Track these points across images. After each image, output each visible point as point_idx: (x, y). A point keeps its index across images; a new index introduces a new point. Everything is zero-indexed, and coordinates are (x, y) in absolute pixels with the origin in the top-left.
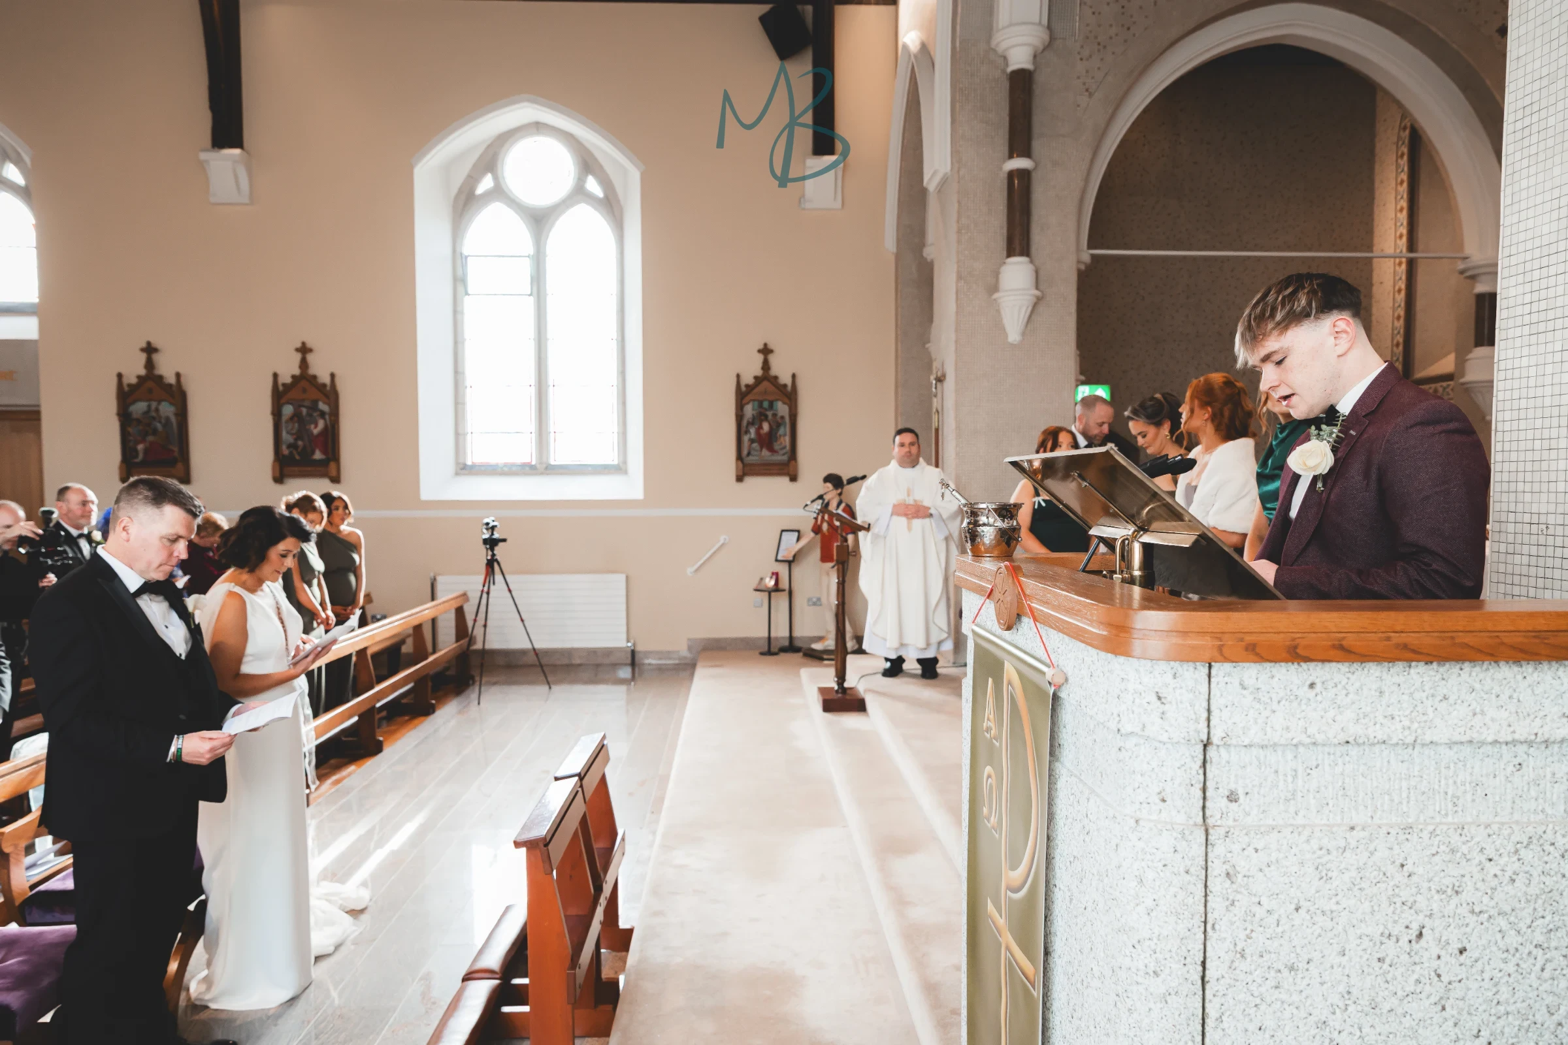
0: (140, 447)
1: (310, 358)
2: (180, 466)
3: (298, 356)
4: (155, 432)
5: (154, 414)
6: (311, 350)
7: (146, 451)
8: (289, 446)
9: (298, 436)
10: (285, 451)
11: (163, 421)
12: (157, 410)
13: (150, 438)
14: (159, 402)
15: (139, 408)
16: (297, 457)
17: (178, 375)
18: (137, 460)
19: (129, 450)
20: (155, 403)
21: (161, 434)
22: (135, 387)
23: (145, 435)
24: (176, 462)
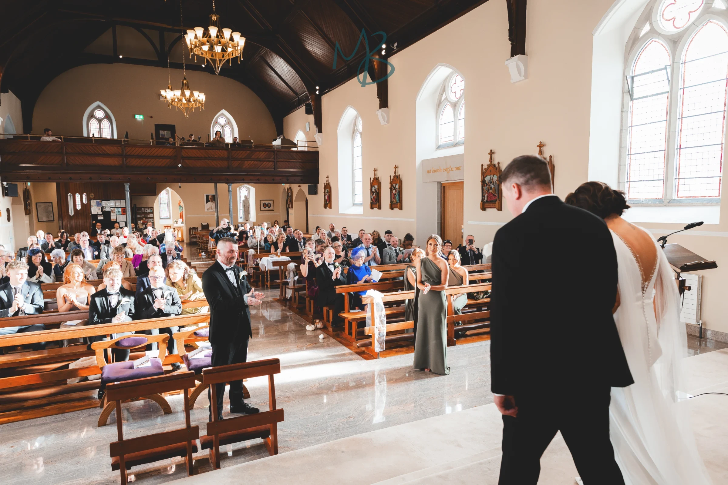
0: (486, 195)
1: (544, 149)
2: (497, 203)
3: (539, 148)
4: (491, 188)
5: (492, 181)
6: (543, 146)
7: (488, 196)
11: (494, 184)
12: (493, 179)
13: (490, 191)
14: (494, 175)
15: (488, 179)
17: (499, 163)
18: (485, 201)
19: (483, 196)
20: (492, 176)
21: (493, 189)
22: (486, 170)
23: (489, 190)
24: (496, 201)
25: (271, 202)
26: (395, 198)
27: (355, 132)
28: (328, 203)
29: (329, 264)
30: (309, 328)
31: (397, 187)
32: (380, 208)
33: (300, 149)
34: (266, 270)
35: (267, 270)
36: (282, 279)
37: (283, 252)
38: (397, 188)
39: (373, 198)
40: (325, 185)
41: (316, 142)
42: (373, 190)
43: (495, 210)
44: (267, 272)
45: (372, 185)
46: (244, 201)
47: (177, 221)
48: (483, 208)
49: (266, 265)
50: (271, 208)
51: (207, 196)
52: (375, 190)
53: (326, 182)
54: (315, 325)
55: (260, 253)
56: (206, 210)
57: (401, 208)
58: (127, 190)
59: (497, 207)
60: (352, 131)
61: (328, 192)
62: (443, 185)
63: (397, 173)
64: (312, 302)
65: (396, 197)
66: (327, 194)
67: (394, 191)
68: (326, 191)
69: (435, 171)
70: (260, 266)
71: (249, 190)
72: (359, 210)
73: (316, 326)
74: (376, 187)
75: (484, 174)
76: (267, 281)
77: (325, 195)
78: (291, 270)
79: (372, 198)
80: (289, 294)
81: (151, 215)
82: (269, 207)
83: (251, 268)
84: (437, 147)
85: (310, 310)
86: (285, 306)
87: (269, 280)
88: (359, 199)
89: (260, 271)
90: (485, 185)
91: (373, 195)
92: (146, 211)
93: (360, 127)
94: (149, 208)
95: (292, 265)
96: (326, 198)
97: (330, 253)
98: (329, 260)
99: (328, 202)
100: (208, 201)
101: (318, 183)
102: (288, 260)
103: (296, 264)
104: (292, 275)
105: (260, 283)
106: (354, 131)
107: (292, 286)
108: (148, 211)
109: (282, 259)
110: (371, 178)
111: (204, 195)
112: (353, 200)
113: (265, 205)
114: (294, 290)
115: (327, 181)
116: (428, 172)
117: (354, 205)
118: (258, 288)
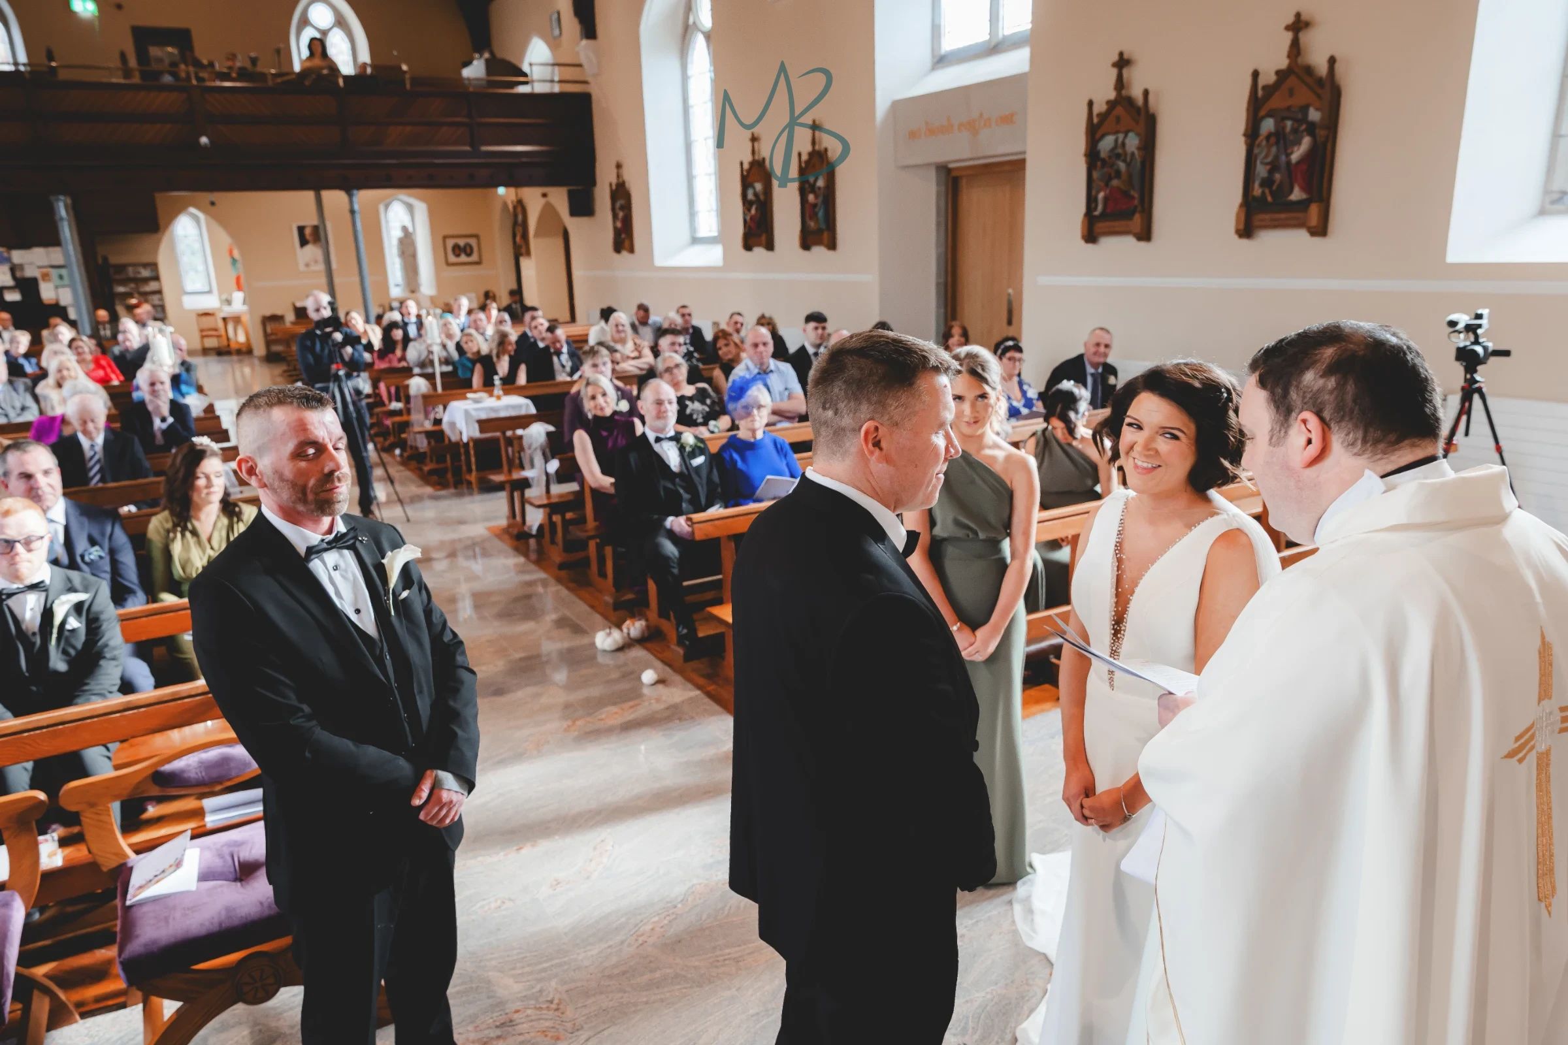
0: (1101, 195)
2: (1137, 218)
3: (1289, 37)
4: (1118, 174)
5: (1119, 150)
6: (1307, 24)
7: (1106, 199)
8: (1262, 185)
9: (1274, 167)
10: (1257, 191)
11: (1128, 159)
12: (1123, 144)
13: (1115, 183)
14: (1126, 132)
15: (1106, 144)
16: (1269, 199)
18: (1097, 213)
19: (1091, 200)
20: (1121, 136)
21: (1124, 176)
22: (1103, 117)
23: (1110, 179)
24: (1133, 213)
25: (473, 242)
26: (814, 216)
27: (689, 31)
28: (623, 239)
29: (658, 440)
30: (606, 639)
31: (821, 183)
32: (770, 247)
33: (540, 88)
34: (461, 439)
35: (465, 440)
36: (510, 472)
37: (509, 382)
38: (819, 188)
39: (751, 218)
40: (614, 187)
41: (580, 65)
42: (750, 196)
43: (1129, 241)
44: (467, 445)
45: (746, 183)
46: (401, 242)
47: (229, 299)
48: (1090, 237)
49: (461, 425)
50: (474, 257)
51: (301, 229)
52: (756, 194)
53: (614, 181)
54: (625, 630)
55: (444, 388)
56: (302, 267)
57: (832, 246)
58: (62, 219)
59: (1137, 229)
60: (679, 29)
61: (622, 208)
62: (954, 174)
63: (820, 144)
64: (608, 551)
65: (816, 214)
66: (621, 214)
67: (811, 198)
68: (618, 205)
69: (932, 132)
70: (445, 426)
71: (410, 208)
72: (713, 256)
73: (629, 634)
74: (759, 186)
75: (1094, 132)
76: (470, 471)
77: (615, 216)
78: (534, 446)
79: (748, 218)
80: (535, 518)
81: (153, 286)
82: (469, 255)
83: (420, 433)
84: (935, 60)
85: (602, 574)
86: (525, 554)
87: (474, 467)
88: (708, 224)
89: (447, 441)
90: (1099, 164)
91: (749, 210)
92: (139, 273)
93: (705, 16)
94: (145, 265)
95: (538, 432)
96: (619, 225)
97: (659, 403)
98: (659, 423)
99: (623, 236)
100: (304, 242)
101: (593, 183)
102: (523, 412)
103: (551, 428)
104: (538, 459)
105: (449, 476)
106: (687, 30)
107: (540, 497)
108: (145, 273)
109: (507, 407)
110: (742, 164)
111: (291, 229)
112: (693, 228)
113: (457, 250)
114: (548, 510)
115: (618, 176)
116: (913, 135)
117: (695, 240)
118: (443, 493)
